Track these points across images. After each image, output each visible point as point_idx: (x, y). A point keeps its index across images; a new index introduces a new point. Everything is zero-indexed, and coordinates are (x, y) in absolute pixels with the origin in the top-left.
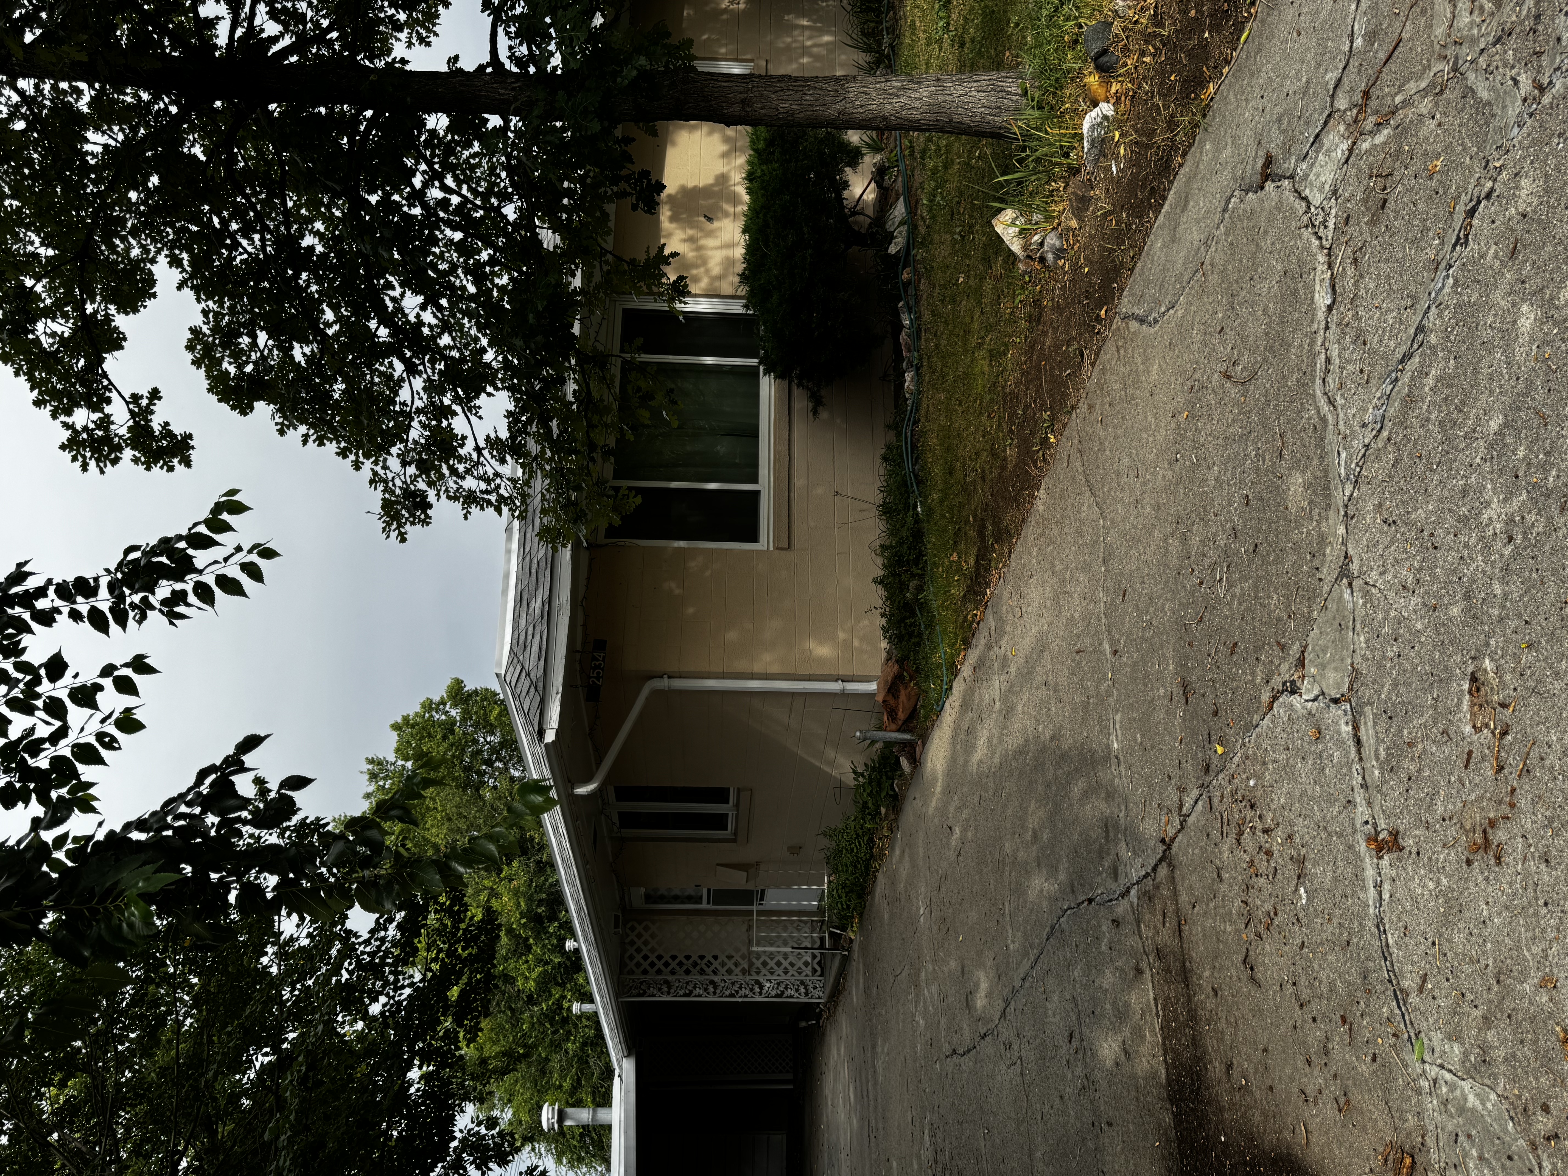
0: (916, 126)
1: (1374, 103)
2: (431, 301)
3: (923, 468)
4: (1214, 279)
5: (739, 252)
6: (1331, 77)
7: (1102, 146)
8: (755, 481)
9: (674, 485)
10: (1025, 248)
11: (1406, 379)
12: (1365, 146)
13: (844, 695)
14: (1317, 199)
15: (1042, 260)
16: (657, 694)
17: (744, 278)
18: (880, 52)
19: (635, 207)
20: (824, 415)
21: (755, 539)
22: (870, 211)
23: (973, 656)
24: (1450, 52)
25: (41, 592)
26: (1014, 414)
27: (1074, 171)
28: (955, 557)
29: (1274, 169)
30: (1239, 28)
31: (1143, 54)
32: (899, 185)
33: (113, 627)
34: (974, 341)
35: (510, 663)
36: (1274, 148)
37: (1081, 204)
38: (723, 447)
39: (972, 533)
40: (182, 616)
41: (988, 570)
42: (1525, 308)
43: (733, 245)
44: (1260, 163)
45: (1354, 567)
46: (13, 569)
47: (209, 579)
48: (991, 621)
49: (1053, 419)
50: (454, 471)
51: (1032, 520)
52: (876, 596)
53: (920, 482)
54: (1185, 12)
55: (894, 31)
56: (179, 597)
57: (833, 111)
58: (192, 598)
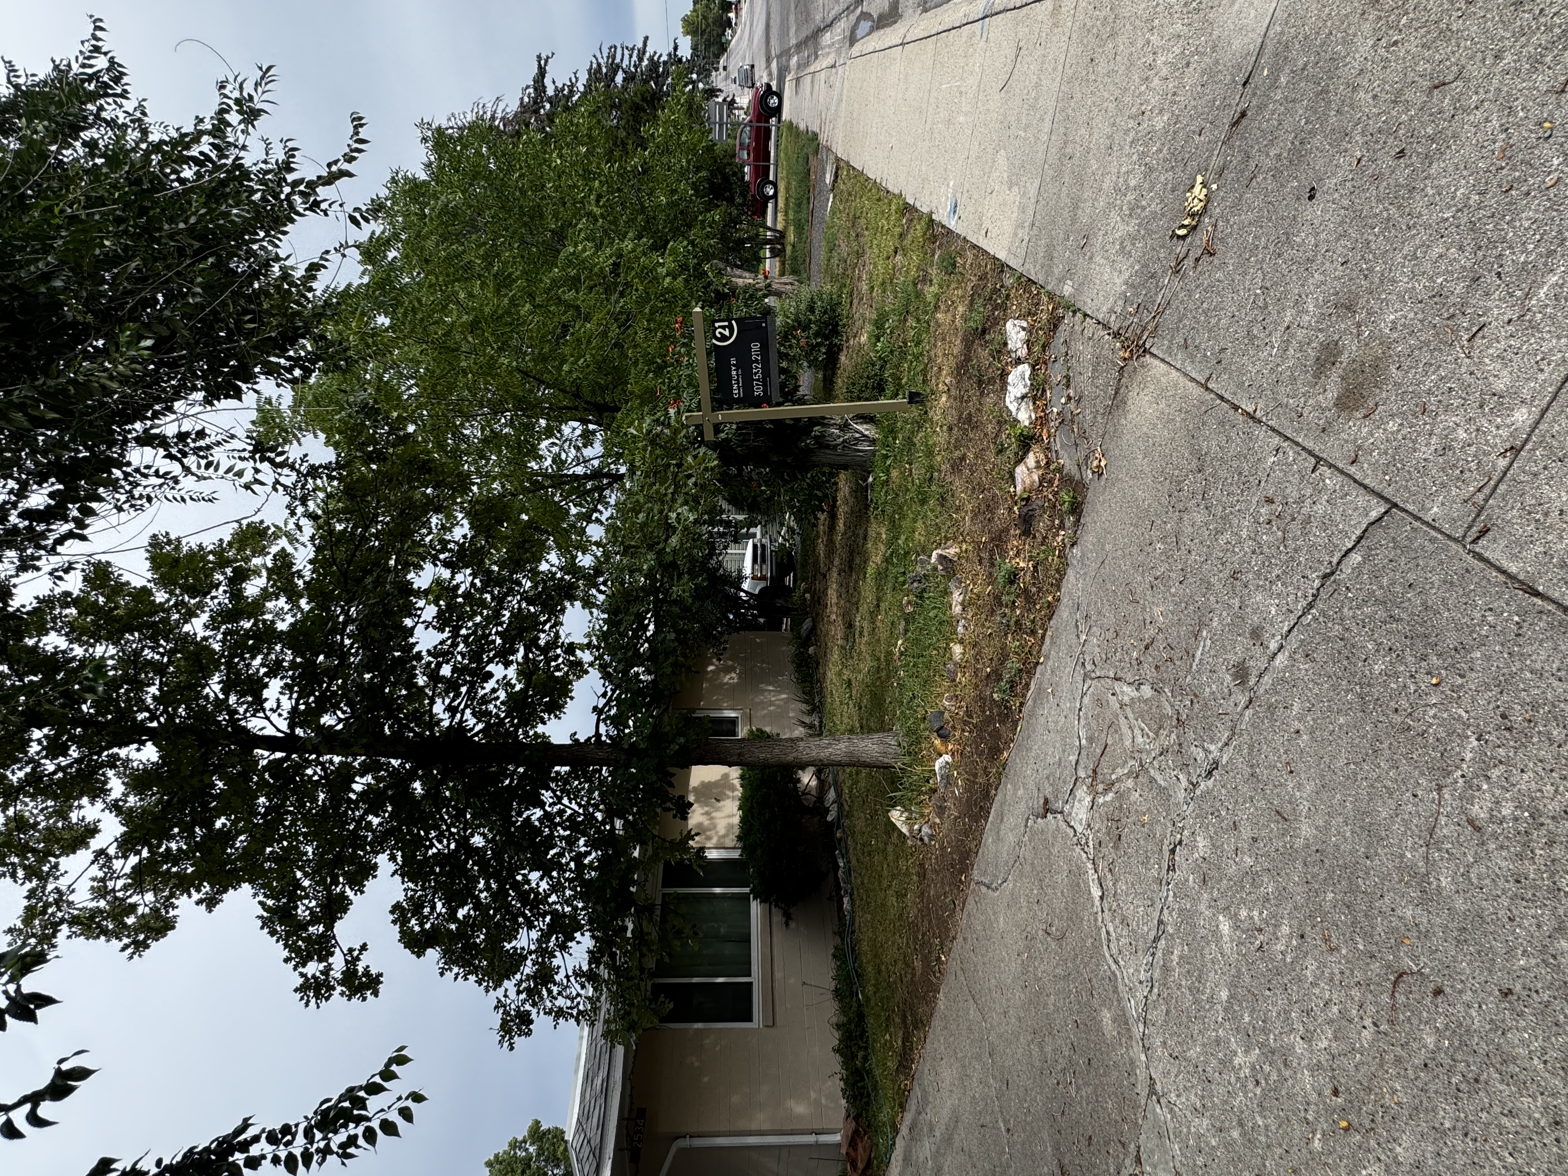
0: (839, 764)
1: (1100, 777)
2: (547, 874)
3: (860, 966)
4: (1028, 868)
5: (736, 820)
6: (1073, 758)
7: (948, 779)
8: (749, 975)
9: (695, 980)
10: (911, 830)
11: (1159, 954)
12: (1101, 801)
13: (818, 1146)
14: (1079, 829)
15: (921, 839)
16: (681, 1150)
17: (739, 838)
18: (814, 704)
19: (675, 816)
20: (793, 925)
21: (750, 1020)
22: (814, 793)
23: (908, 1117)
24: (1136, 755)
25: (256, 1139)
26: (916, 938)
27: (934, 791)
28: (887, 1037)
29: (1050, 805)
30: (1015, 723)
31: (963, 731)
32: (830, 779)
33: (301, 1168)
34: (885, 883)
35: (577, 1131)
36: (1048, 791)
37: (941, 811)
38: (729, 949)
39: (897, 1020)
40: (351, 1156)
41: (911, 1050)
42: (1221, 918)
43: (732, 816)
44: (1042, 801)
45: (1158, 1087)
46: (240, 1122)
47: (375, 1124)
48: (917, 1092)
49: (942, 944)
50: (550, 992)
51: (937, 1015)
52: (835, 1063)
53: (859, 976)
54: (984, 712)
55: (821, 692)
56: (352, 1141)
57: (790, 758)
58: (361, 1141)
